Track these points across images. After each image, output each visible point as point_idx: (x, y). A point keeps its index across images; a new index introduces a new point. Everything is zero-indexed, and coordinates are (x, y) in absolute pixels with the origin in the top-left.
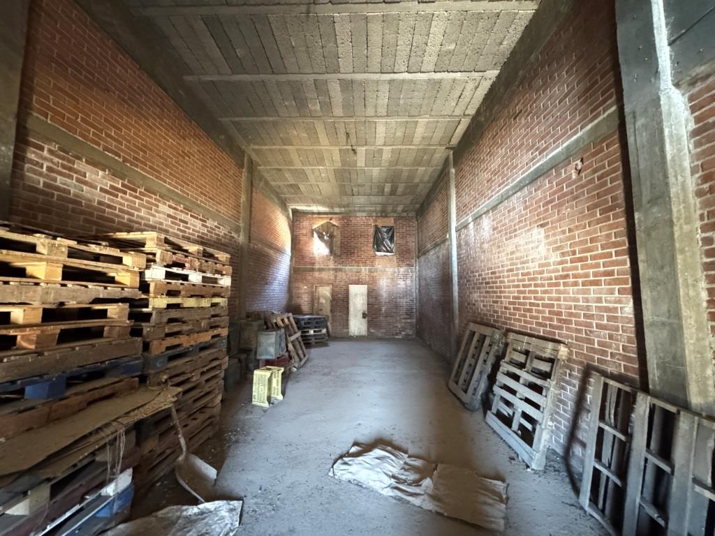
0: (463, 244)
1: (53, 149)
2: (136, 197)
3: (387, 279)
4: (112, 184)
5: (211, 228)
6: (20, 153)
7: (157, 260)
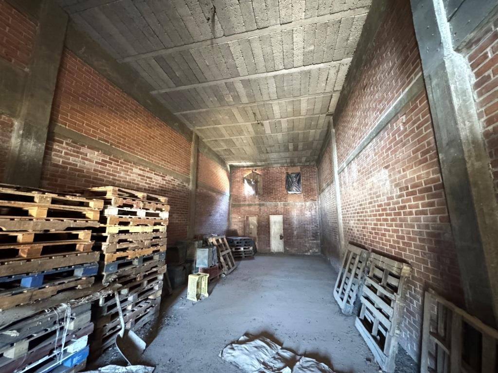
0: (343, 183)
1: (68, 142)
2: (118, 165)
3: (297, 210)
4: (103, 158)
5: (168, 181)
6: (49, 146)
7: (112, 203)
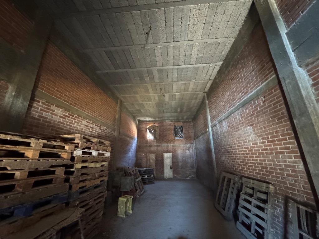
0: (215, 133)
1: (43, 102)
2: (73, 119)
3: (181, 150)
4: (64, 114)
5: (103, 130)
6: (31, 104)
7: (79, 147)
